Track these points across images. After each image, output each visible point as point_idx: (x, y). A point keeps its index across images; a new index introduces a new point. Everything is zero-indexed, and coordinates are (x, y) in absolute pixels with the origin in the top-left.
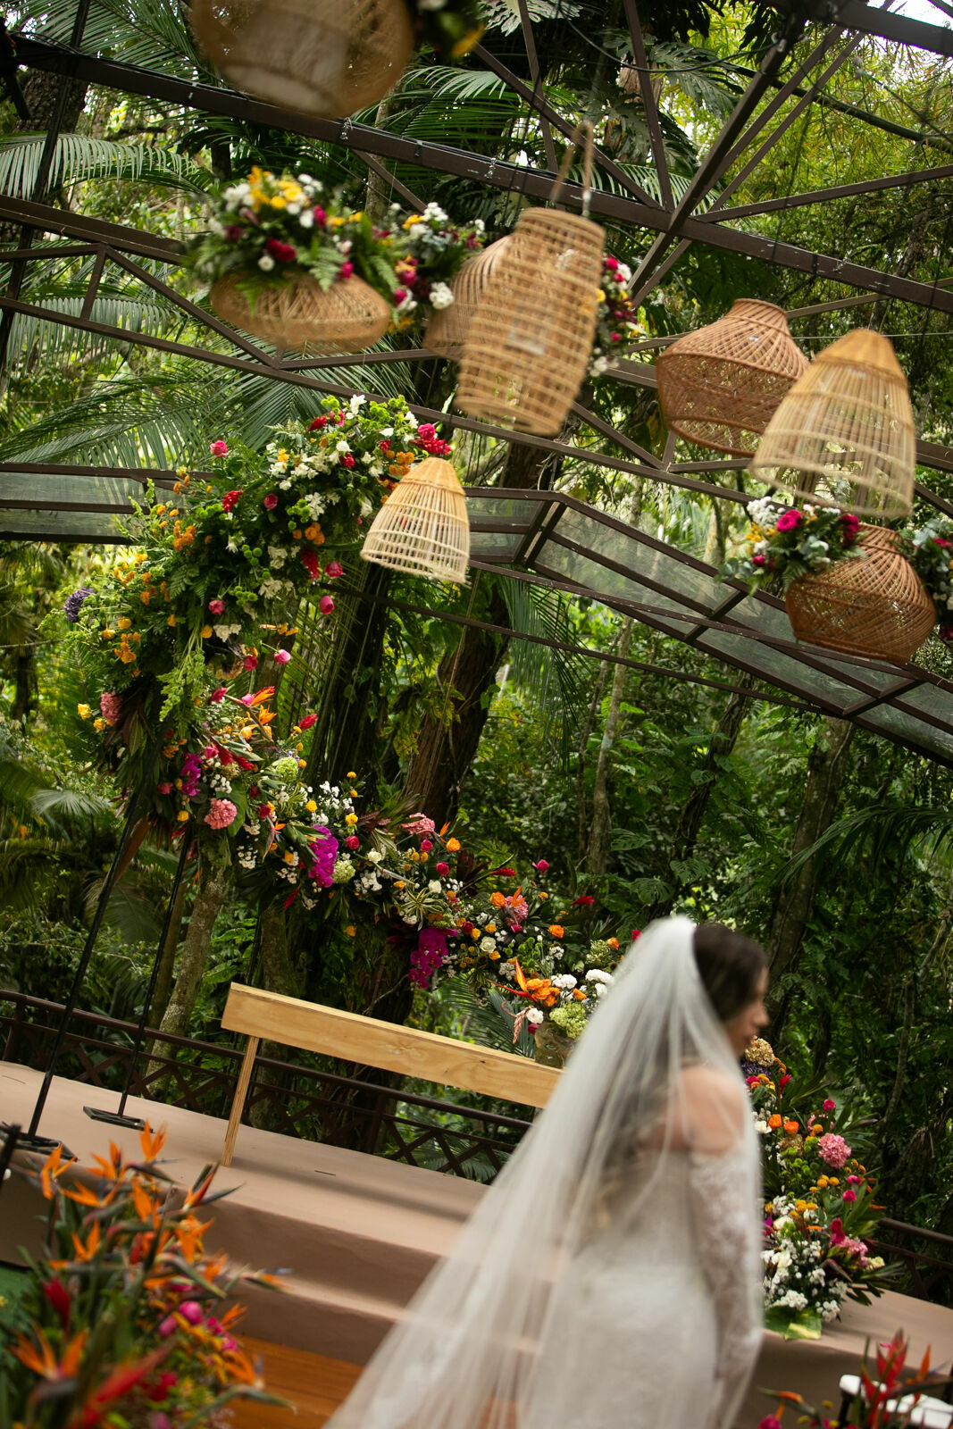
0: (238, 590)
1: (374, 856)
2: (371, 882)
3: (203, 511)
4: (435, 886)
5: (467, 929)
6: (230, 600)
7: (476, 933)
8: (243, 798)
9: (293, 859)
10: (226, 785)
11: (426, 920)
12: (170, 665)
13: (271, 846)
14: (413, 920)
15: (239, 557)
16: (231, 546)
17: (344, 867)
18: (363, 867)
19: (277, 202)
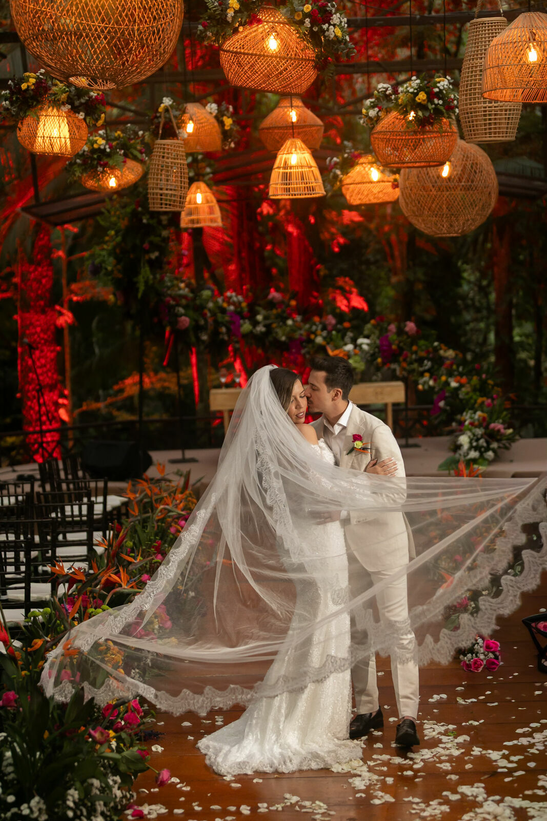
0: (152, 238)
1: (259, 318)
2: (260, 329)
3: (129, 210)
4: (290, 322)
5: (308, 336)
6: (151, 243)
7: (312, 336)
8: (191, 313)
9: (224, 329)
10: (181, 310)
11: (290, 338)
12: (137, 273)
13: (211, 327)
14: (283, 338)
15: (148, 225)
16: (145, 221)
17: (246, 327)
18: (255, 323)
19: (96, 146)
